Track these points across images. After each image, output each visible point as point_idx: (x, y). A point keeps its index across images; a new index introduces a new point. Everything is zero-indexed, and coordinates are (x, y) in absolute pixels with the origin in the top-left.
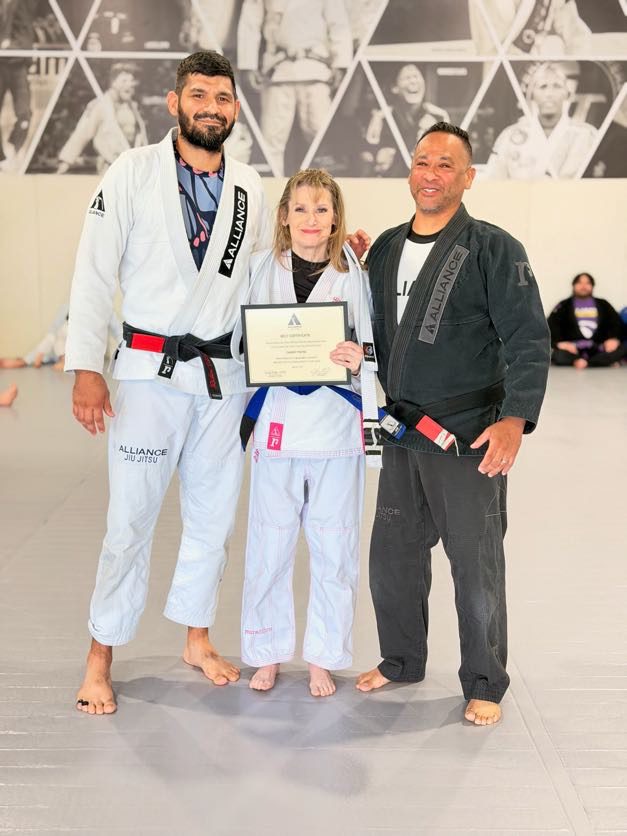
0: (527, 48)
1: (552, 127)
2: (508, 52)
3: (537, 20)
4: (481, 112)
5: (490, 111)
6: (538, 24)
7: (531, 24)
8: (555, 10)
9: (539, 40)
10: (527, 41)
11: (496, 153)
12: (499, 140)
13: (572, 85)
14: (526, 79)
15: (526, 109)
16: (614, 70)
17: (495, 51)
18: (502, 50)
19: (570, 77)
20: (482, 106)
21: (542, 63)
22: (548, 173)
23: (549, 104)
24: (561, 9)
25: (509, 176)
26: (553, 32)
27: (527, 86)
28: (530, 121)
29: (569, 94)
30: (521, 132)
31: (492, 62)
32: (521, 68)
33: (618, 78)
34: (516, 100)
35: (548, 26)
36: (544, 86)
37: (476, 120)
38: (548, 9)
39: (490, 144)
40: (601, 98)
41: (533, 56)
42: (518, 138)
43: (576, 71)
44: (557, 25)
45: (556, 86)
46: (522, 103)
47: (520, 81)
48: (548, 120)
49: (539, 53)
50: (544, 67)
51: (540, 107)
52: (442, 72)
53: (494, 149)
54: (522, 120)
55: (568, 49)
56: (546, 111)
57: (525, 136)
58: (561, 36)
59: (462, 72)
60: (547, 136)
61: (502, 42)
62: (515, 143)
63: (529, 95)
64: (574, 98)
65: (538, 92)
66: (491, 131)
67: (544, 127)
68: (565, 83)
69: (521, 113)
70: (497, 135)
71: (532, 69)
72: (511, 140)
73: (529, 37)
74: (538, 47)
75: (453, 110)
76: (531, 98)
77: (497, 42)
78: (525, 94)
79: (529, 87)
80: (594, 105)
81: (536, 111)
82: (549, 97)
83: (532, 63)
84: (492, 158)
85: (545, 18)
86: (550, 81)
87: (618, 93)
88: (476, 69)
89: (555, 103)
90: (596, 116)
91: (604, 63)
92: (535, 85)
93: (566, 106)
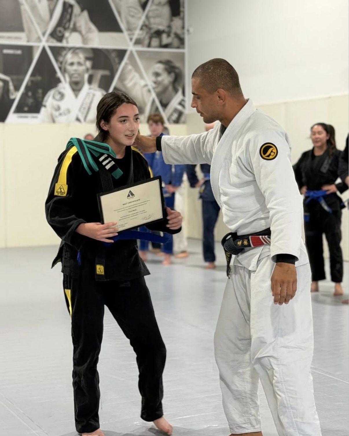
0: (60, 39)
1: (79, 90)
2: (47, 41)
3: (65, 21)
4: (33, 78)
5: (39, 78)
6: (65, 24)
7: (60, 23)
8: (76, 16)
9: (67, 34)
10: (60, 35)
11: (45, 106)
12: (46, 98)
13: (89, 64)
14: (61, 59)
15: (62, 78)
16: (113, 55)
17: (39, 40)
18: (44, 39)
19: (87, 59)
20: (33, 75)
21: (70, 49)
22: (78, 120)
23: (76, 75)
24: (79, 15)
25: (54, 121)
26: (75, 29)
27: (61, 63)
28: (65, 86)
29: (87, 70)
30: (60, 93)
31: (38, 47)
32: (57, 51)
33: (117, 60)
34: (55, 72)
35: (71, 26)
36: (72, 64)
37: (30, 84)
38: (71, 15)
39: (40, 100)
40: (107, 73)
41: (64, 44)
42: (58, 97)
43: (91, 55)
44: (78, 25)
45: (79, 64)
46: (59, 74)
47: (57, 60)
48: (76, 86)
49: (67, 42)
50: (71, 52)
51: (71, 76)
52: (6, 51)
53: (44, 103)
54: (60, 85)
55: (85, 40)
56: (74, 79)
57: (62, 96)
58: (80, 32)
59: (19, 52)
60: (76, 96)
61: (44, 34)
62: (57, 100)
63: (63, 69)
64: (90, 72)
65: (69, 68)
66: (40, 91)
67: (74, 90)
68: (85, 62)
69: (58, 81)
70: (44, 94)
71: (64, 53)
72: (54, 97)
73: (60, 32)
74: (67, 39)
75: (15, 77)
76: (64, 71)
77: (40, 33)
78: (60, 68)
79: (63, 63)
80: (103, 77)
81: (68, 79)
82: (76, 70)
83: (63, 48)
84: (43, 110)
85: (70, 20)
86: (75, 60)
87: (117, 70)
88: (28, 50)
89: (79, 74)
90: (105, 83)
91: (107, 50)
92: (66, 63)
93: (86, 76)
